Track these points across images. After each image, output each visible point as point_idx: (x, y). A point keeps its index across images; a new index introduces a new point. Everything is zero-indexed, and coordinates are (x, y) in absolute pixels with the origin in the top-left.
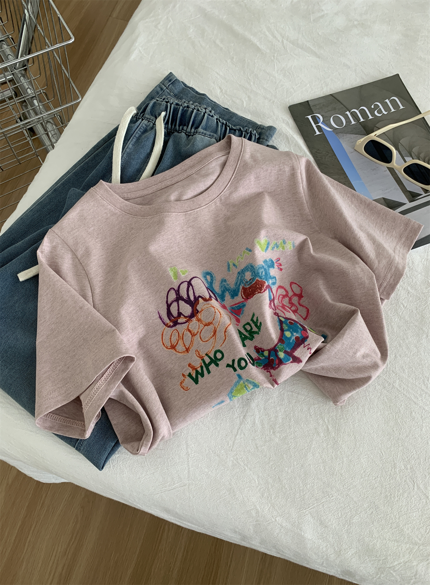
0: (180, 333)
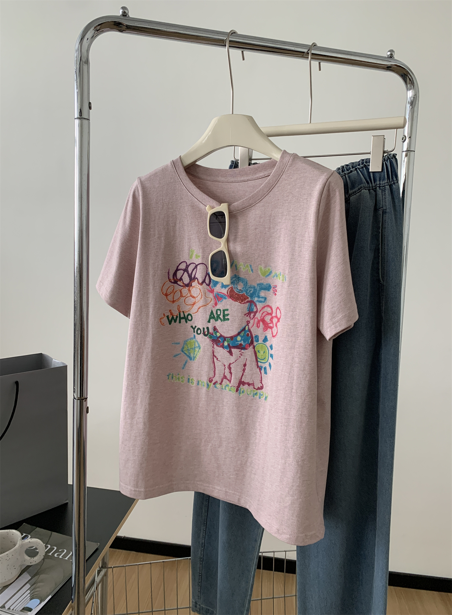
0: (175, 289)
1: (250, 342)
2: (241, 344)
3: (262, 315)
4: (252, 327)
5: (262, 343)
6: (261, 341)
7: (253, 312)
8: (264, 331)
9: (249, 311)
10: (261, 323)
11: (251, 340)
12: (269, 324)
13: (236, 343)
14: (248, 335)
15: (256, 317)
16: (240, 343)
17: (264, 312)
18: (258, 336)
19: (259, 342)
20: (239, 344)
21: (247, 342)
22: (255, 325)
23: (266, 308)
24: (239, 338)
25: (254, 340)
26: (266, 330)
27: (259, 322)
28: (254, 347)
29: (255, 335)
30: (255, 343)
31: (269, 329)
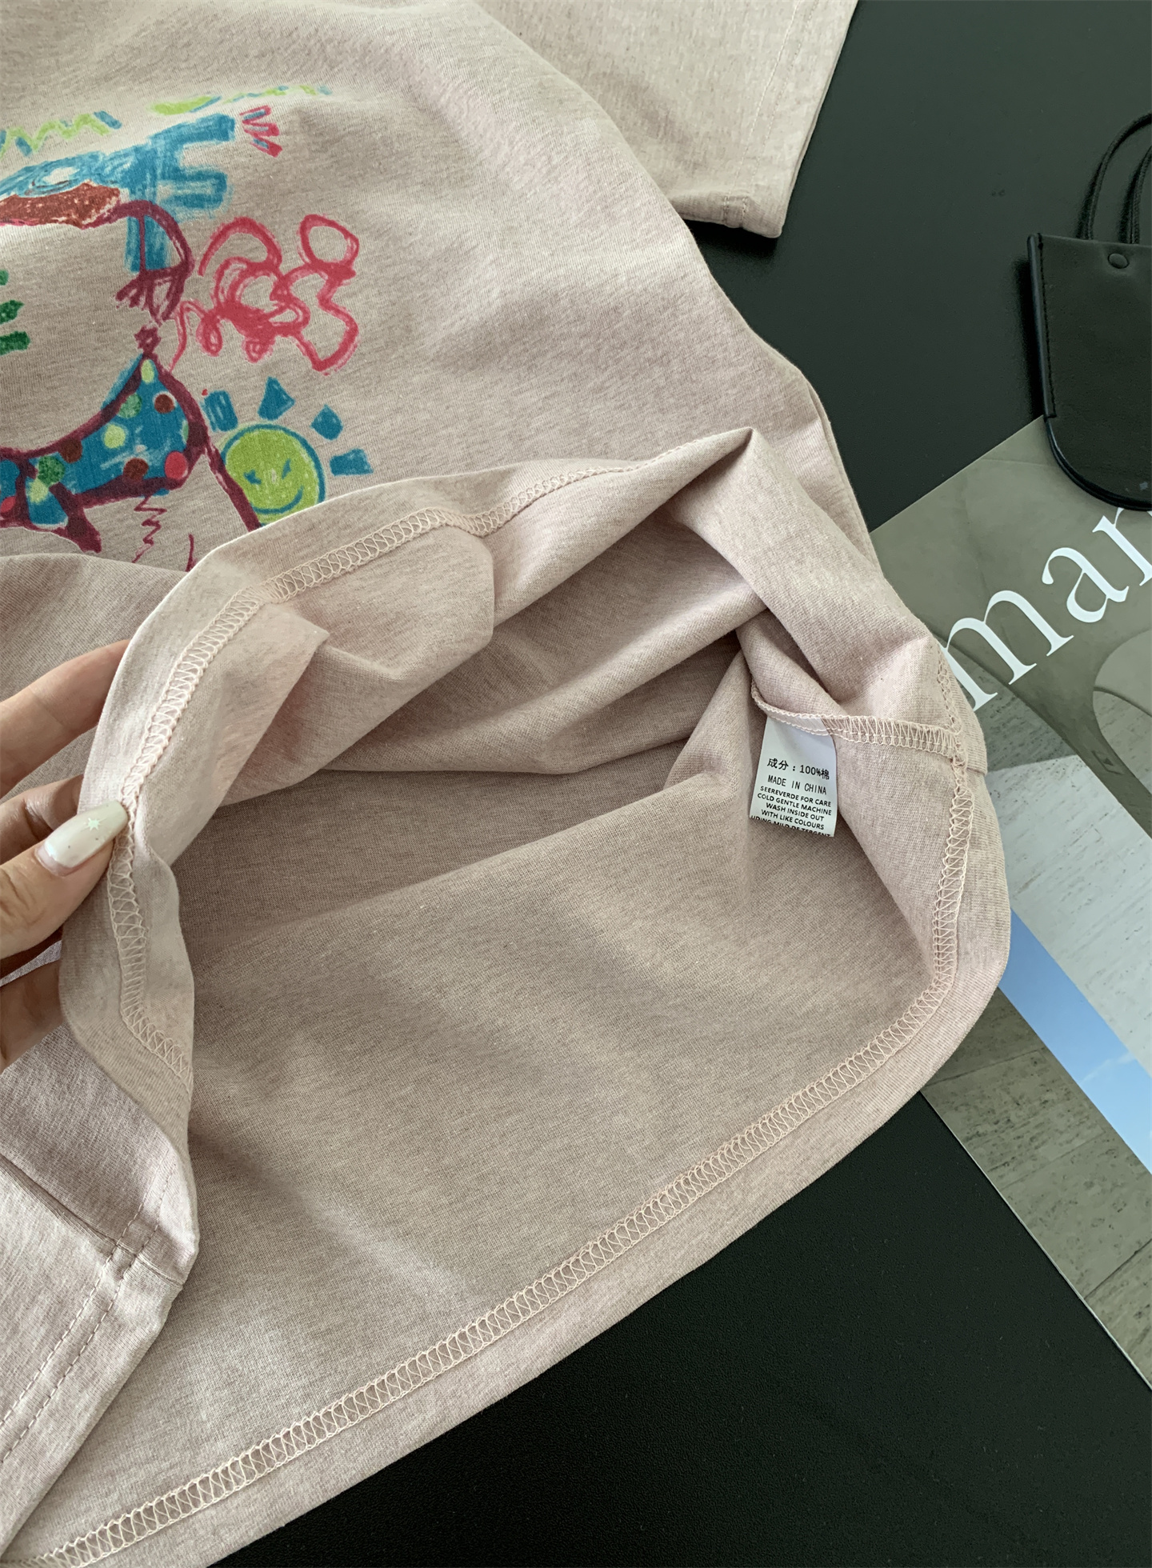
1: (184, 441)
2: (137, 466)
3: (219, 280)
4: (176, 359)
5: (258, 427)
6: (248, 415)
7: (162, 273)
8: (254, 360)
9: (140, 265)
10: (228, 327)
11: (191, 425)
12: (273, 314)
13: (105, 466)
14: (164, 402)
15: (183, 298)
16: (125, 459)
17: (226, 265)
18: (225, 394)
19: (241, 426)
20: (122, 468)
21: (168, 442)
22: (194, 344)
23: (234, 237)
24: (114, 435)
25: (207, 423)
26: (261, 352)
27: (210, 322)
28: (218, 464)
29: (204, 392)
30: (218, 439)
31: (278, 338)
